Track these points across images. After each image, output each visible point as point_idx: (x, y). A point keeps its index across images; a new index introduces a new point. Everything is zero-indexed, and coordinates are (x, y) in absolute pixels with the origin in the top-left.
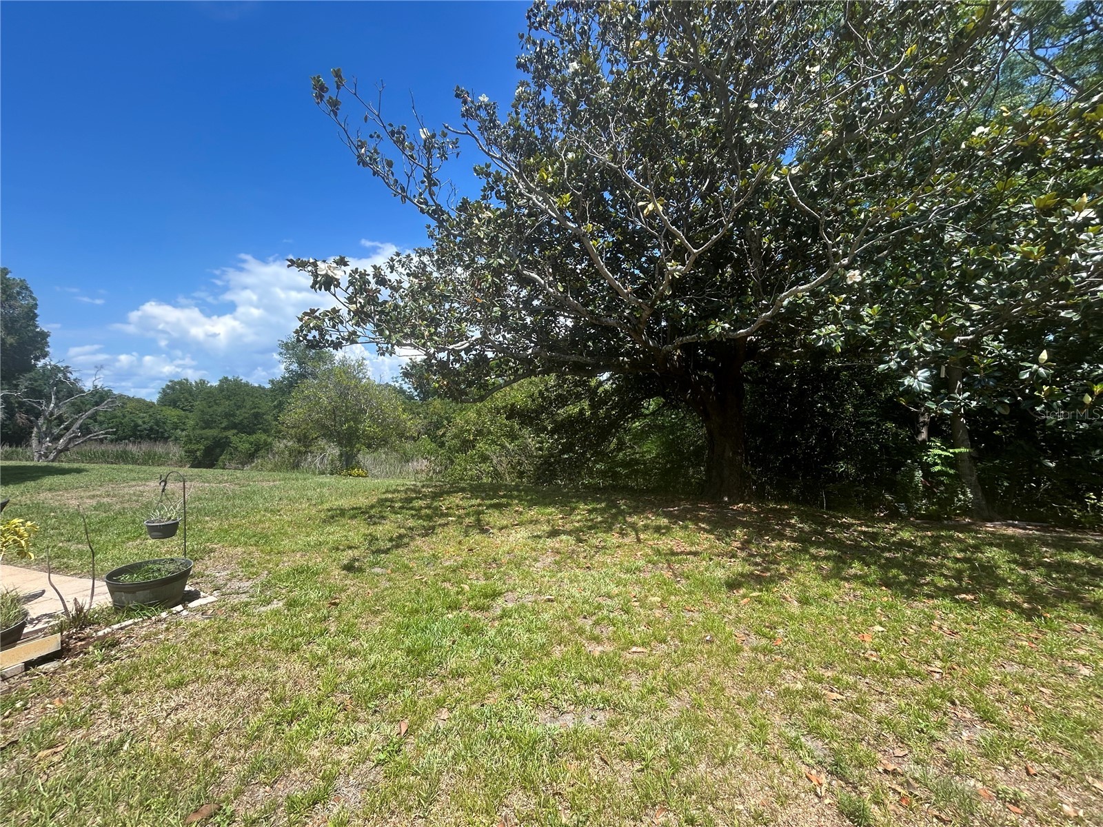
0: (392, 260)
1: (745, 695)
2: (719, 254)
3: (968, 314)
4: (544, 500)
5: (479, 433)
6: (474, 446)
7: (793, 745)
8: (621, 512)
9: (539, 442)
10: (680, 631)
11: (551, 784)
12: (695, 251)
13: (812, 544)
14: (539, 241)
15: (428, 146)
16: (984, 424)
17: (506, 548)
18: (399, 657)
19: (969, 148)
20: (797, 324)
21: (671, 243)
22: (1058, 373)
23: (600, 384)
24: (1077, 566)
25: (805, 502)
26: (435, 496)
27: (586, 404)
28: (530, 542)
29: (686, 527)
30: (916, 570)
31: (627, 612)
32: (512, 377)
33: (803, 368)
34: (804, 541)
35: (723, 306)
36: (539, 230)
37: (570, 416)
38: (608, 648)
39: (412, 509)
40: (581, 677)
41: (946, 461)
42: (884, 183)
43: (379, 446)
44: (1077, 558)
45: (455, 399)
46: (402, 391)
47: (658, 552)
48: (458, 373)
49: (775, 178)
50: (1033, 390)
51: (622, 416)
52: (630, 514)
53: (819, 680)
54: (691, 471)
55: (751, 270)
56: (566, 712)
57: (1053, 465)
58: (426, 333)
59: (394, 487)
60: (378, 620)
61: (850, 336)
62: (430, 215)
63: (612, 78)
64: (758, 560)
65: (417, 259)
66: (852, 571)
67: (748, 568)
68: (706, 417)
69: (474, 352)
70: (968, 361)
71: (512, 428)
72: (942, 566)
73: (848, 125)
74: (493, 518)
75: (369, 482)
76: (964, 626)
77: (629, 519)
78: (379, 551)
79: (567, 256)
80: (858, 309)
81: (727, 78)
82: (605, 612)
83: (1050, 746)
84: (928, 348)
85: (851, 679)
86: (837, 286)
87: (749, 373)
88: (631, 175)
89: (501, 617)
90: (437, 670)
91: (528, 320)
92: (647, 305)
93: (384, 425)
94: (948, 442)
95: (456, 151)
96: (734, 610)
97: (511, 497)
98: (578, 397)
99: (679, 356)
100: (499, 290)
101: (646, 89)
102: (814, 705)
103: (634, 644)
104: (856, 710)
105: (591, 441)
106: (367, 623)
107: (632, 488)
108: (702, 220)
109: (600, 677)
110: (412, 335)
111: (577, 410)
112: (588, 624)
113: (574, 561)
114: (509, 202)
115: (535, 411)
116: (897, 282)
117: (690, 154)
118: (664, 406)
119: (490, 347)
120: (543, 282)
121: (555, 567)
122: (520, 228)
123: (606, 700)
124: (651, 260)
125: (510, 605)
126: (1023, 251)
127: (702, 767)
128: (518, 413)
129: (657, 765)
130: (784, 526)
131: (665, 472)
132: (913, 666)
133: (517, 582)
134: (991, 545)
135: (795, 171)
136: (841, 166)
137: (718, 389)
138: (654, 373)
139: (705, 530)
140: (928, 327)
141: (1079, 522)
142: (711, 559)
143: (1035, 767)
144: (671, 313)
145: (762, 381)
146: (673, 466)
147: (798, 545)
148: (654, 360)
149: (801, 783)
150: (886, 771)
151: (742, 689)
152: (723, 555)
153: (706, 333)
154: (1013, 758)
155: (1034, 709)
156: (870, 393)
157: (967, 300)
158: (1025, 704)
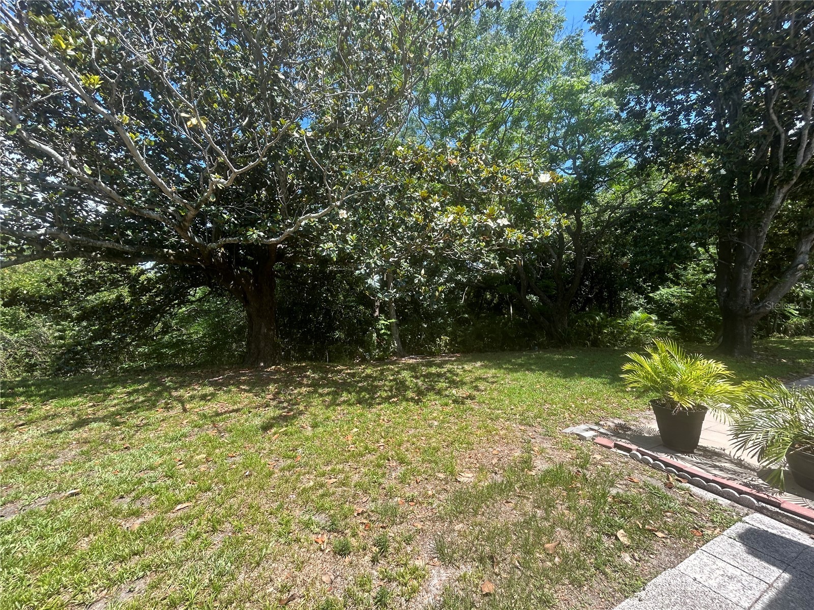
1: (275, 505)
2: (256, 178)
3: (395, 247)
4: (66, 391)
7: (307, 525)
8: (167, 389)
9: (59, 331)
10: (223, 476)
12: (236, 170)
13: (320, 386)
16: (402, 306)
19: (396, 156)
20: (311, 239)
21: (215, 159)
22: (428, 281)
23: (143, 272)
24: (434, 374)
25: (316, 360)
27: (125, 291)
28: (43, 439)
29: (229, 391)
30: (373, 390)
31: (171, 477)
32: (13, 258)
33: (314, 270)
34: (315, 385)
35: (259, 219)
36: (56, 101)
37: (105, 303)
38: (149, 517)
40: (116, 558)
41: (388, 327)
42: (359, 161)
44: (433, 370)
47: (204, 416)
49: (296, 135)
50: (419, 289)
51: (168, 302)
52: (176, 389)
53: (323, 475)
54: (234, 345)
55: (280, 196)
56: (96, 601)
57: (426, 326)
61: (342, 251)
64: (285, 404)
66: (342, 399)
67: (278, 412)
68: (246, 302)
70: (395, 272)
71: (14, 316)
72: (384, 385)
73: (340, 119)
76: (393, 416)
77: (174, 394)
79: (97, 140)
80: (345, 235)
81: (262, 46)
82: (147, 484)
83: (425, 466)
84: (379, 263)
85: (340, 467)
86: (334, 218)
87: (279, 271)
88: (174, 87)
91: (40, 196)
92: (192, 206)
94: (388, 317)
96: (267, 445)
97: (14, 395)
98: (115, 284)
99: (222, 253)
101: (190, 17)
102: (321, 492)
103: (179, 502)
104: (344, 485)
105: (131, 327)
107: (179, 366)
108: (243, 148)
109: (140, 548)
111: (114, 296)
112: (125, 504)
113: (108, 446)
115: (53, 297)
116: (364, 222)
117: (232, 91)
118: (209, 294)
120: (61, 159)
121: (81, 459)
123: (147, 567)
124: (197, 169)
126: (416, 217)
127: (241, 577)
128: (24, 299)
129: (201, 598)
130: (303, 377)
131: (211, 349)
132: (371, 446)
133: (22, 489)
134: (404, 370)
135: (309, 134)
136: (336, 142)
137: (256, 281)
138: (199, 266)
139: (245, 390)
140: (379, 251)
141: (434, 353)
142: (250, 412)
143: (420, 478)
144: (215, 217)
145: (288, 277)
146: (218, 343)
147: (311, 389)
148: (200, 255)
149: (312, 548)
150: (358, 514)
151: (273, 502)
152: (259, 407)
153: (246, 237)
154: (412, 478)
155: (419, 449)
156: (351, 288)
157: (395, 239)
158: (416, 448)
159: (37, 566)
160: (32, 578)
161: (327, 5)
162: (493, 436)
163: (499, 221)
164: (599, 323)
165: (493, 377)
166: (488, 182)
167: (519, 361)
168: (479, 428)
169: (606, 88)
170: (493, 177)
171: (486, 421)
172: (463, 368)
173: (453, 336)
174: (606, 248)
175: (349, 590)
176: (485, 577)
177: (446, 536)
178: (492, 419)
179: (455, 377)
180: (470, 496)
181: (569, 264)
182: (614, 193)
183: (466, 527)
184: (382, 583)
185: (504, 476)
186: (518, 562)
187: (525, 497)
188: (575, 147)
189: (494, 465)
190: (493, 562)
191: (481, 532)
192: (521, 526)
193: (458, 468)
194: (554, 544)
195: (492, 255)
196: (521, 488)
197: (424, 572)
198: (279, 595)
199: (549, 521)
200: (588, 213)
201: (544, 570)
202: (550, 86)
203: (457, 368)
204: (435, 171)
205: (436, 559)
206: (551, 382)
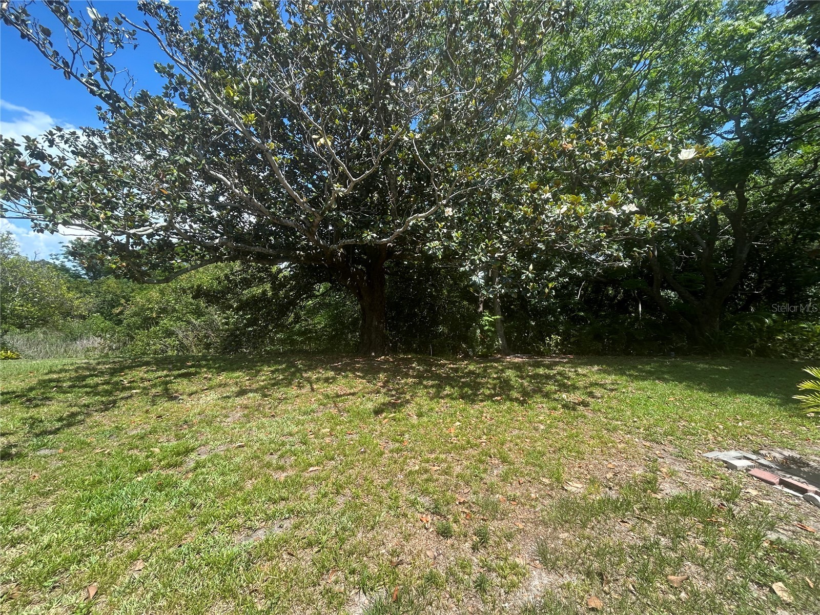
0: (51, 133)
1: (386, 481)
2: (369, 185)
3: (501, 241)
4: (231, 367)
5: (164, 310)
6: (157, 323)
7: (413, 504)
8: (299, 370)
9: (225, 318)
10: (344, 450)
11: (247, 586)
12: (354, 179)
13: (424, 378)
14: (224, 147)
15: (99, 28)
16: (507, 302)
17: (197, 411)
18: (82, 529)
19: (504, 146)
20: (418, 238)
21: (337, 170)
22: (537, 275)
23: (280, 271)
24: (541, 375)
25: (420, 352)
26: (113, 372)
27: (268, 286)
28: (220, 402)
29: (347, 376)
30: (476, 386)
31: (305, 444)
32: (199, 262)
33: (420, 265)
34: (420, 377)
35: (372, 221)
36: (225, 137)
37: (254, 296)
38: (291, 473)
39: (86, 386)
40: (270, 499)
41: (491, 324)
42: (465, 156)
43: (37, 325)
44: (541, 371)
45: (135, 279)
46: (64, 269)
47: (327, 397)
48: (138, 256)
49: (406, 139)
50: (526, 286)
51: (298, 296)
52: (306, 371)
53: (428, 461)
54: (350, 336)
55: (390, 197)
56: (259, 529)
57: (533, 324)
58: (102, 216)
59: (60, 367)
60: (49, 500)
61: (446, 248)
62: (103, 99)
63: (290, 27)
64: (394, 393)
65: (86, 138)
66: (445, 393)
67: (387, 399)
68: (360, 298)
69: (157, 237)
70: (501, 268)
71: (198, 306)
72: (487, 383)
73: (447, 115)
74: (182, 386)
75: (23, 363)
76: (496, 414)
77: (305, 375)
78: (45, 433)
79: (250, 164)
80: (450, 232)
81: (376, 60)
82: (288, 447)
83: (528, 468)
84: (484, 259)
85: (443, 456)
86: (440, 217)
87: (388, 268)
88: (305, 111)
89: (195, 469)
90: (128, 530)
91: (215, 214)
92: (318, 213)
93: (42, 304)
94: (492, 313)
95: (134, 42)
96: (378, 427)
97: (200, 366)
98: (261, 280)
99: (342, 253)
100: (185, 185)
101: (318, 46)
102: (425, 476)
103: (311, 465)
104: (446, 473)
105: (272, 316)
106: (35, 507)
107: (306, 351)
108: (358, 156)
109: (286, 495)
110: (84, 215)
111: (260, 291)
112: (274, 459)
113: (261, 413)
114: (193, 106)
115: (222, 292)
116: (470, 218)
117: (350, 106)
118: (330, 289)
119: (174, 233)
120: (229, 183)
121: (244, 420)
122: (206, 133)
123: (291, 511)
124: (321, 178)
125: (203, 457)
126: (524, 210)
127: (360, 535)
128: (204, 293)
129: (330, 544)
130: (409, 369)
131: (331, 338)
132: (473, 441)
133: (209, 437)
134: (508, 368)
135: (418, 136)
136: (443, 140)
137: (369, 278)
138: (323, 264)
139: (360, 377)
140: (484, 247)
141: (543, 352)
142: (364, 396)
143: (522, 480)
144: (337, 221)
145: (396, 273)
146: (337, 332)
147: (416, 380)
148: (323, 256)
149: (417, 524)
150: (460, 503)
151: (384, 478)
152: (371, 392)
153: (361, 240)
154: (514, 478)
155: (523, 451)
156: (455, 283)
157: (501, 233)
158: (519, 449)
159: (222, 494)
160: (219, 502)
161: (437, 5)
162: (609, 448)
163: (624, 208)
164: (769, 327)
165: (613, 384)
166: (610, 166)
167: (648, 368)
168: (592, 437)
169: (789, 23)
170: (616, 159)
171: (600, 430)
172: (576, 371)
173: (566, 336)
174: (785, 230)
175: (451, 569)
176: (592, 593)
177: (549, 542)
178: (608, 430)
179: (566, 381)
180: (578, 507)
181: (727, 252)
182: (802, 157)
183: (572, 538)
184: (481, 571)
185: (620, 494)
186: (633, 586)
187: (645, 520)
188: (740, 104)
189: (609, 480)
190: (602, 579)
191: (589, 546)
192: (639, 550)
193: (565, 477)
194: (680, 578)
195: (615, 247)
196: (641, 510)
197: (524, 571)
198: (390, 557)
199: (676, 552)
200: (757, 187)
201: (665, 601)
202: (703, 33)
203: (569, 371)
204: (548, 159)
205: (538, 562)
206: (690, 396)
